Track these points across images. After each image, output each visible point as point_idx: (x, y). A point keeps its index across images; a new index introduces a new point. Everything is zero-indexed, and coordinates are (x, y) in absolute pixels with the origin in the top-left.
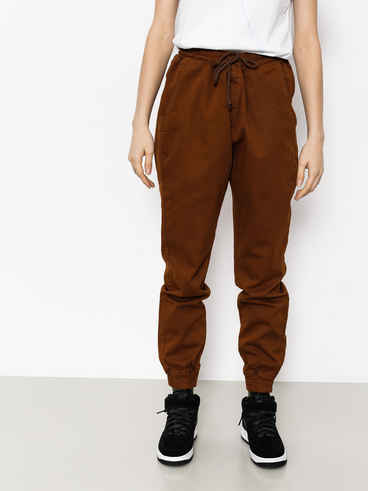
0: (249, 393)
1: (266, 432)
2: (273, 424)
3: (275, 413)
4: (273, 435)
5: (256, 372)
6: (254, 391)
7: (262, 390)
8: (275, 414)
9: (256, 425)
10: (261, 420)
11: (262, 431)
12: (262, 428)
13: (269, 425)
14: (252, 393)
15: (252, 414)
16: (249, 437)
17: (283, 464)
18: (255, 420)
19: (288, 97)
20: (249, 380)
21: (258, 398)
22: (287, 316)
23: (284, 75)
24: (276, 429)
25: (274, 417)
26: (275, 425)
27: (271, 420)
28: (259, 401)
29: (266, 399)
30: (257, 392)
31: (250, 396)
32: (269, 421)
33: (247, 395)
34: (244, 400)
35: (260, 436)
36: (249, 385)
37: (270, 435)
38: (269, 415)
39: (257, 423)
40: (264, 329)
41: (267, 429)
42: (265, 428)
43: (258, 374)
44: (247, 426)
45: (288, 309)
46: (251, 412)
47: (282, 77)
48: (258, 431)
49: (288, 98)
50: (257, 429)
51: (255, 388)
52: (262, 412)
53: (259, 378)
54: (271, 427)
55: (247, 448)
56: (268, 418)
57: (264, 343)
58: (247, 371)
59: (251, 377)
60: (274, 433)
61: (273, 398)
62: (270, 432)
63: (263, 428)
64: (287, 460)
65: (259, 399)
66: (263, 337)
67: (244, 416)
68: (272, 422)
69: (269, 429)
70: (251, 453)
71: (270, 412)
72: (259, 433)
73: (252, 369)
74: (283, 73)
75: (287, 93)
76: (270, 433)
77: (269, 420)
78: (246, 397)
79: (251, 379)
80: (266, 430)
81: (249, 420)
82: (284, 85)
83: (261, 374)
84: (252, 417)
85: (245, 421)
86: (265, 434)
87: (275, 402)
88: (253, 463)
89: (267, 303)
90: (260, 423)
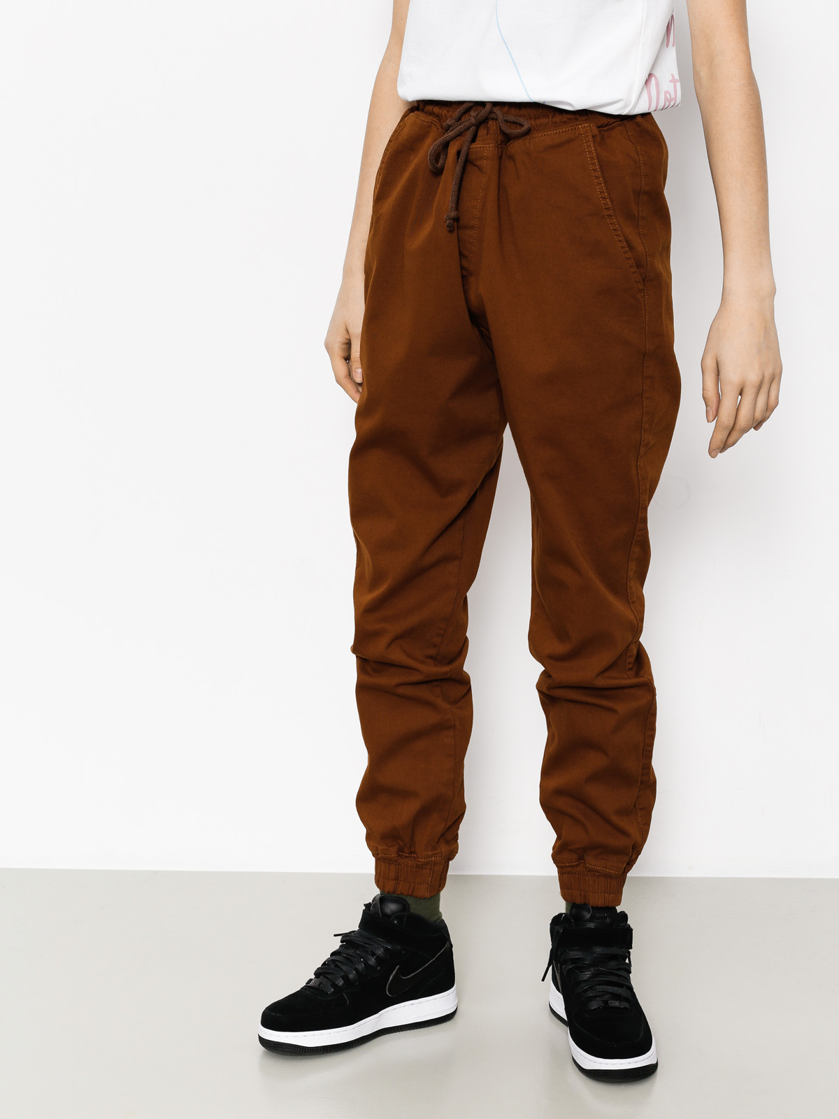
0: (567, 905)
1: (608, 996)
2: (624, 977)
3: (629, 953)
4: (624, 1005)
5: (581, 858)
6: (579, 901)
7: (597, 900)
8: (629, 955)
9: (585, 981)
10: (596, 968)
11: (600, 993)
12: (598, 987)
13: (614, 979)
14: (573, 905)
15: (575, 954)
16: (568, 1010)
17: (648, 1071)
18: (581, 969)
19: (607, 207)
20: (565, 876)
21: (588, 916)
22: (653, 729)
23: (597, 154)
24: (631, 989)
25: (627, 961)
26: (628, 979)
27: (620, 969)
28: (592, 925)
29: (608, 920)
30: (585, 904)
31: (569, 913)
32: (615, 972)
33: (564, 911)
34: (557, 921)
35: (594, 1005)
36: (567, 886)
37: (616, 1004)
38: (614, 957)
39: (587, 975)
40: (595, 761)
41: (610, 989)
42: (606, 987)
43: (585, 863)
44: (561, 982)
45: (654, 715)
46: (570, 950)
47: (592, 158)
48: (590, 994)
49: (607, 209)
50: (586, 991)
51: (580, 894)
52: (598, 950)
53: (590, 871)
54: (621, 986)
55: (563, 1035)
56: (613, 964)
57: (596, 793)
58: (560, 854)
59: (569, 869)
60: (626, 1000)
61: (624, 916)
62: (617, 997)
63: (602, 987)
64: (657, 1063)
65: (591, 920)
66: (594, 777)
67: (555, 958)
68: (623, 973)
69: (616, 988)
70: (572, 1048)
71: (616, 950)
72: (591, 999)
73: (570, 850)
74: (596, 150)
75: (604, 198)
76: (617, 1000)
77: (614, 969)
78: (560, 915)
79: (569, 873)
80: (608, 993)
81: (568, 968)
82: (597, 177)
83: (592, 862)
84: (574, 961)
85: (557, 969)
86: (606, 1002)
87: (629, 926)
88: (577, 1069)
89: (597, 701)
90: (594, 976)
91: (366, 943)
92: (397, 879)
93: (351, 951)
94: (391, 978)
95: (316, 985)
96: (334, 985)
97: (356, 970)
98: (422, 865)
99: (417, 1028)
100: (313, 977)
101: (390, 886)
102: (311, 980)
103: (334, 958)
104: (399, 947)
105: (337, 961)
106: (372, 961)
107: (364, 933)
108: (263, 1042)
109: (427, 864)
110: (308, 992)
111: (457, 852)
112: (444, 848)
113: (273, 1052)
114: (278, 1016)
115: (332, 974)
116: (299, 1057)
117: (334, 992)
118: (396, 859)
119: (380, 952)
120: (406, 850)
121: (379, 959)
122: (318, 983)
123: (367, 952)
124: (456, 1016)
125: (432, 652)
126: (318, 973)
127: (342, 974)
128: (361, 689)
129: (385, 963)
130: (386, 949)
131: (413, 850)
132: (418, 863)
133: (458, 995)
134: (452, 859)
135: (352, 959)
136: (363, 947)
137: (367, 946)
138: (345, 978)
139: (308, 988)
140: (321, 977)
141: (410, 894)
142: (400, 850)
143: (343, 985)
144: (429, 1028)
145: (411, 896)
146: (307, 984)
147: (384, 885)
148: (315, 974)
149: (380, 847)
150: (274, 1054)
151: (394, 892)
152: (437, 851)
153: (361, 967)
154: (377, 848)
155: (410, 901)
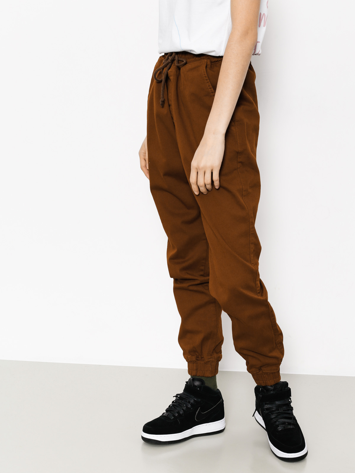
1: (285, 424)
2: (291, 414)
4: (293, 427)
5: (260, 369)
7: (271, 383)
11: (281, 423)
12: (280, 420)
13: (287, 415)
15: (267, 406)
18: (272, 413)
19: (212, 92)
20: (255, 376)
21: (272, 388)
26: (293, 414)
27: (288, 410)
28: (273, 392)
32: (286, 411)
34: (258, 391)
35: (280, 428)
36: (256, 380)
37: (289, 427)
38: (285, 405)
39: (273, 416)
42: (284, 420)
43: (262, 370)
46: (266, 404)
47: (204, 72)
48: (277, 423)
51: (263, 382)
52: (277, 403)
53: (265, 373)
54: (290, 418)
56: (285, 408)
58: (251, 369)
59: (256, 374)
60: (293, 424)
62: (289, 424)
63: (282, 420)
68: (290, 412)
69: (288, 420)
72: (278, 426)
73: (255, 368)
75: (210, 88)
80: (285, 422)
81: (266, 412)
82: (207, 80)
84: (267, 409)
86: (285, 427)
88: (275, 456)
90: (277, 415)
91: (186, 397)
92: (197, 370)
93: (180, 401)
94: (197, 413)
95: (166, 415)
96: (174, 416)
97: (183, 409)
98: (207, 362)
99: (208, 435)
100: (165, 412)
101: (194, 373)
102: (164, 413)
103: (173, 404)
104: (199, 400)
105: (175, 405)
106: (189, 406)
107: (185, 393)
108: (143, 438)
109: (209, 362)
110: (163, 418)
111: (222, 358)
112: (215, 355)
113: (148, 443)
114: (150, 428)
115: (173, 411)
116: (158, 446)
117: (173, 419)
118: (196, 361)
119: (192, 401)
120: (200, 357)
121: (192, 404)
122: (167, 414)
123: (186, 401)
124: (225, 431)
125: (202, 273)
126: (167, 410)
127: (177, 411)
128: (176, 289)
129: (195, 406)
130: (194, 400)
131: (202, 356)
132: (205, 362)
133: (226, 422)
134: (220, 361)
135: (181, 405)
136: (185, 399)
137: (186, 398)
138: (178, 413)
139: (162, 416)
140: (169, 412)
141: (203, 375)
142: (197, 357)
143: (178, 416)
144: (213, 435)
145: (203, 376)
146: (162, 414)
147: (192, 373)
148: (166, 411)
149: (189, 356)
150: (148, 444)
151: (196, 376)
152: (213, 356)
153: (184, 408)
154: (188, 357)
155: (204, 379)
